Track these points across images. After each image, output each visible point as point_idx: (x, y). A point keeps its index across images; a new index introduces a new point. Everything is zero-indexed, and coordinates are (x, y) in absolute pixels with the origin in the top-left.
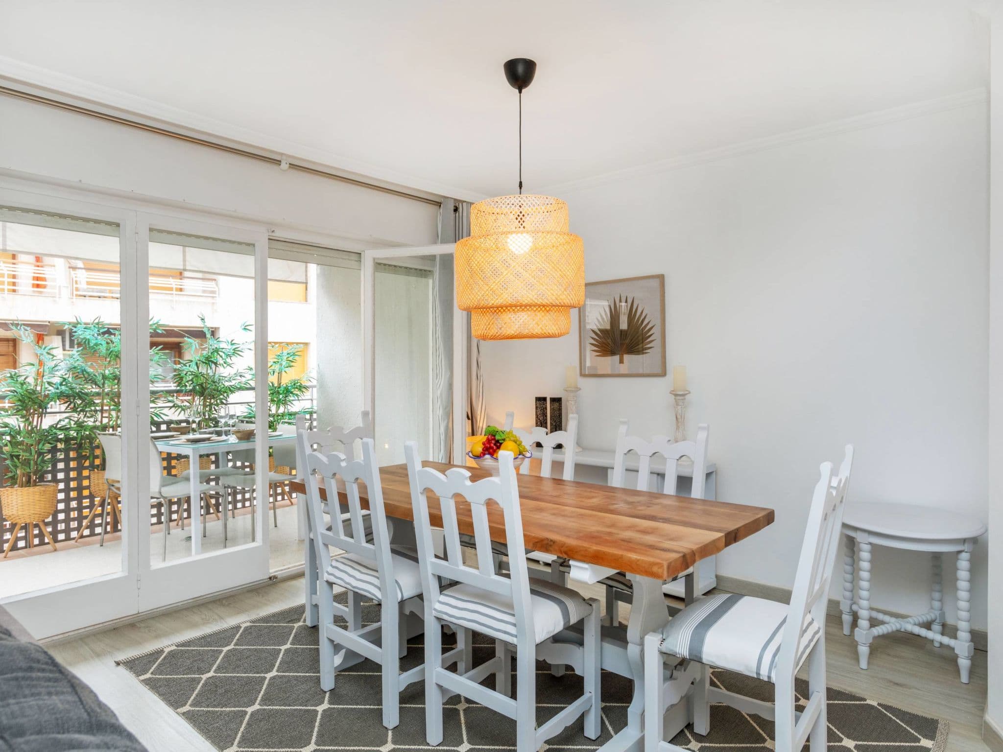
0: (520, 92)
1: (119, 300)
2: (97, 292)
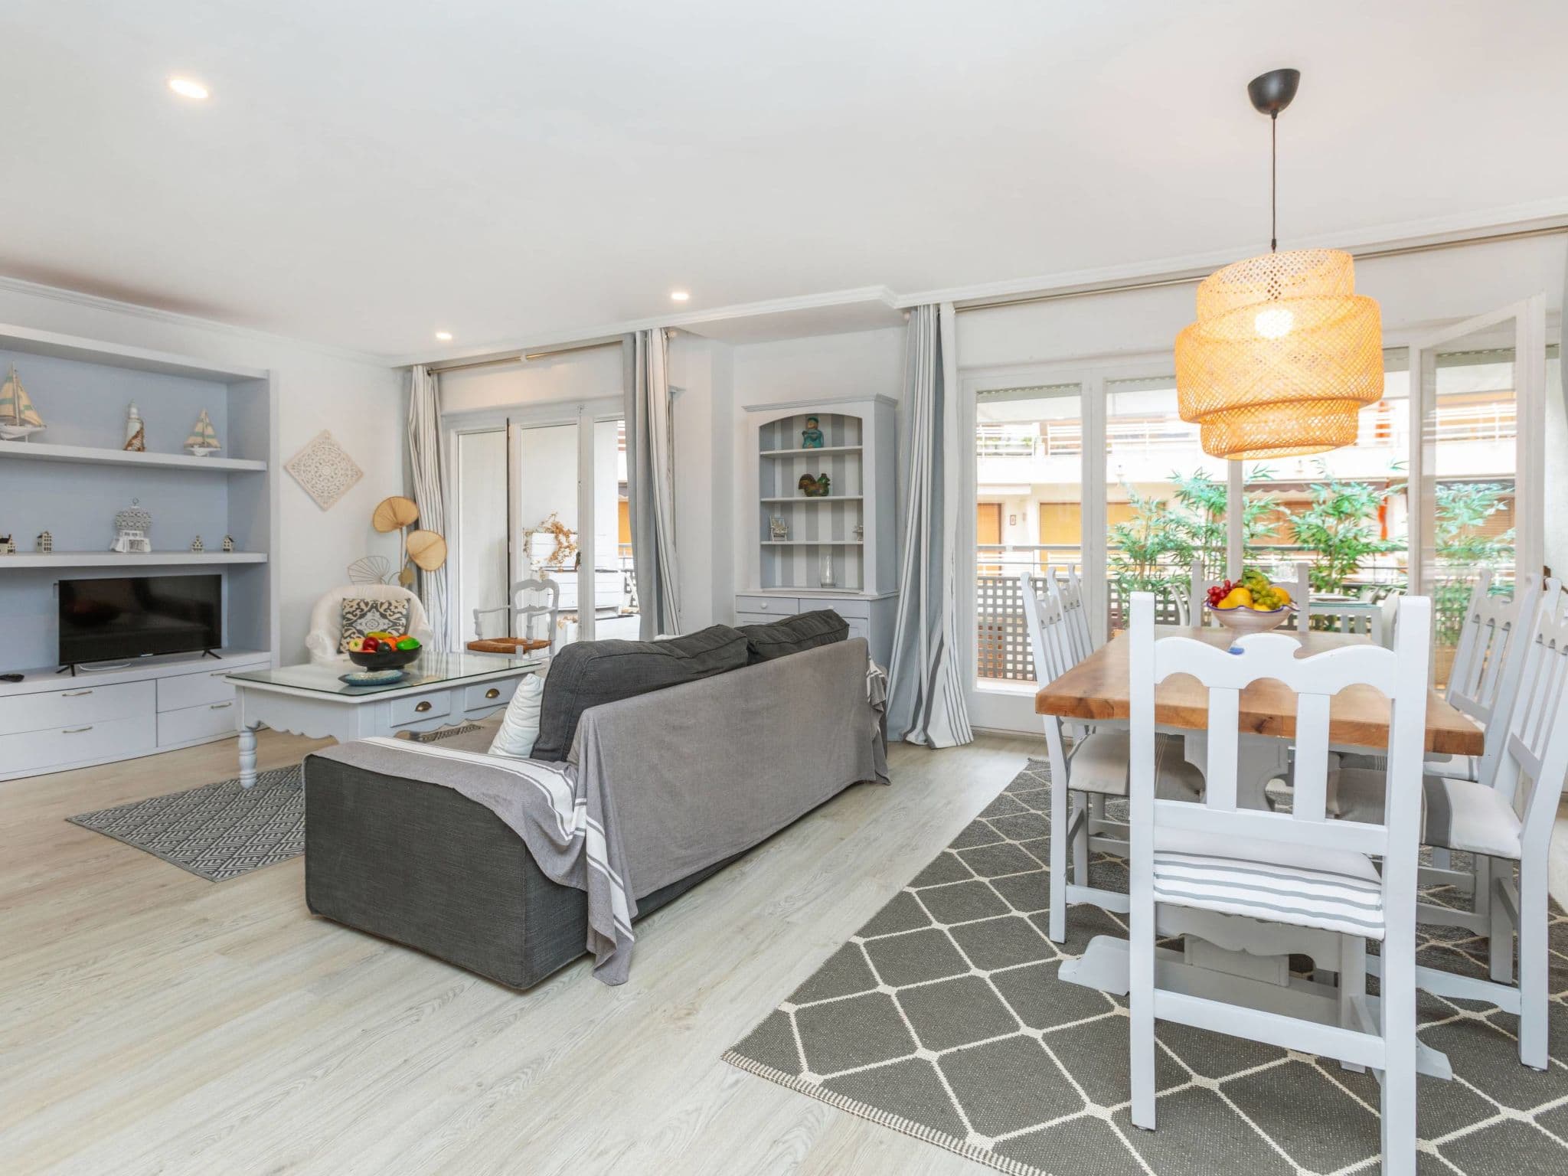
0: (1274, 117)
1: (1515, 439)
2: (1452, 433)
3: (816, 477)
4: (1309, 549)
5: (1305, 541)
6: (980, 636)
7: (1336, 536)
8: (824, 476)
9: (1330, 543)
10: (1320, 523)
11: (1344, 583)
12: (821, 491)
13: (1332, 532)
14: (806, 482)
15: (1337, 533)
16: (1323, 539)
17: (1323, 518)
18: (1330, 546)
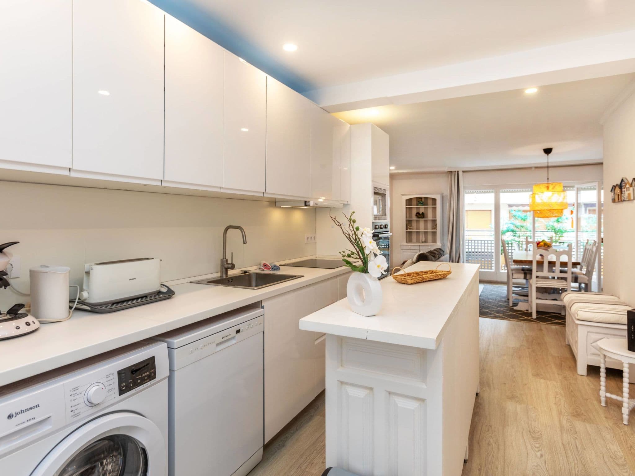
3: (421, 213)
4: (550, 232)
5: (549, 229)
6: (467, 255)
7: (557, 228)
8: (423, 213)
9: (556, 230)
10: (553, 225)
11: (559, 241)
12: (423, 217)
13: (556, 227)
14: (417, 214)
15: (557, 227)
16: (554, 229)
17: (554, 223)
18: (556, 231)
